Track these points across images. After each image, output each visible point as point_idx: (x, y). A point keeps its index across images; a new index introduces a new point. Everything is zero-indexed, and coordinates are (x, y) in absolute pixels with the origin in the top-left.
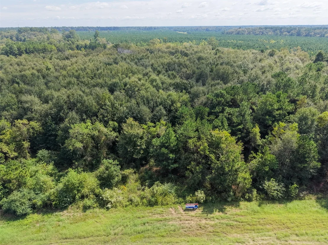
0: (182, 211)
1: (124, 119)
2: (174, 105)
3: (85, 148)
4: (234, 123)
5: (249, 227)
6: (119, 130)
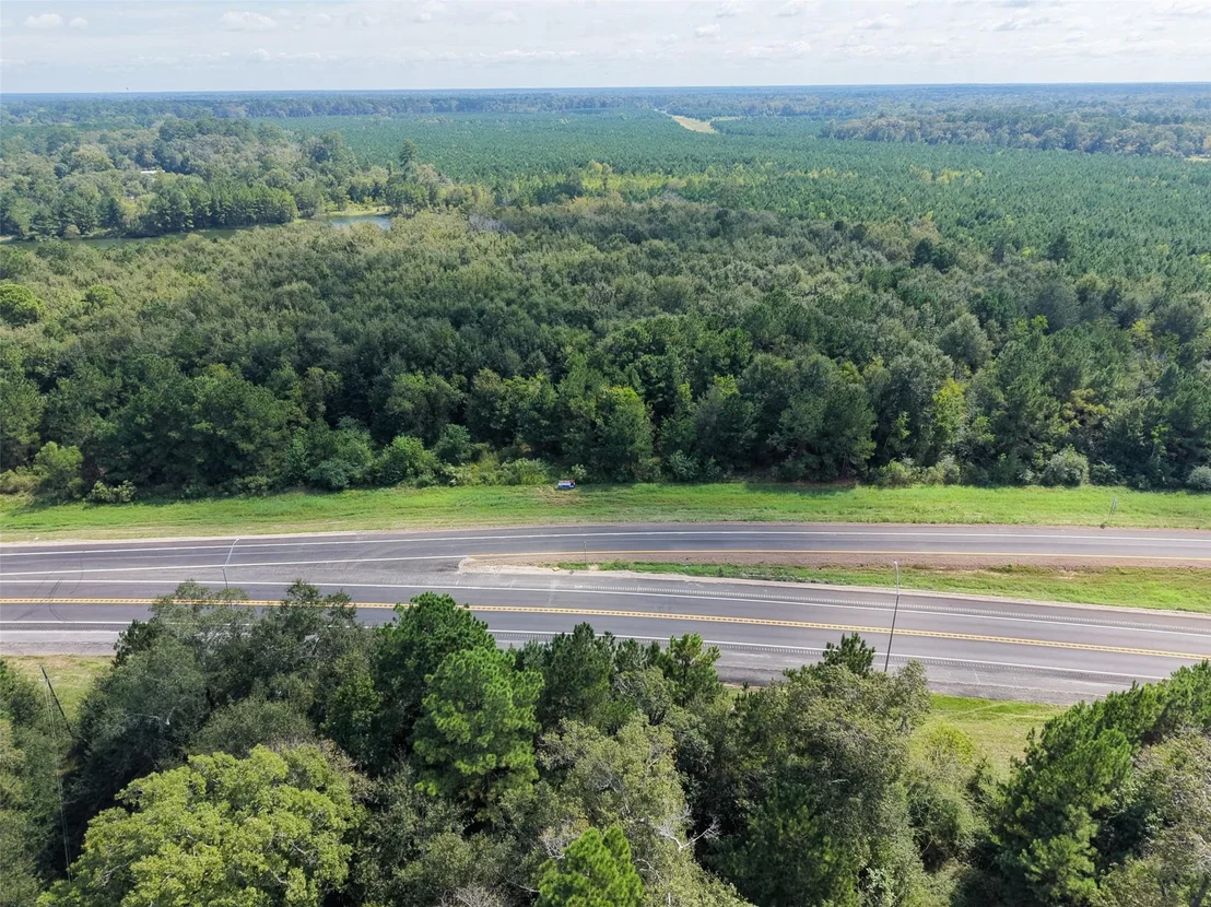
0: (553, 490)
1: (477, 370)
2: (562, 349)
4: (653, 378)
6: (468, 386)
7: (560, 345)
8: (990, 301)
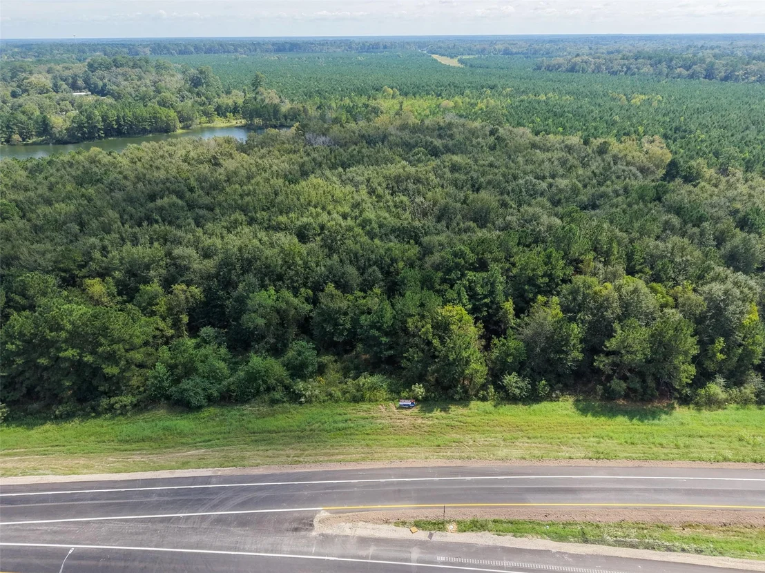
0: (394, 409)
1: (322, 285)
2: (395, 265)
3: (268, 325)
4: (479, 294)
5: (474, 428)
6: (315, 301)
7: (394, 261)
8: (751, 217)
